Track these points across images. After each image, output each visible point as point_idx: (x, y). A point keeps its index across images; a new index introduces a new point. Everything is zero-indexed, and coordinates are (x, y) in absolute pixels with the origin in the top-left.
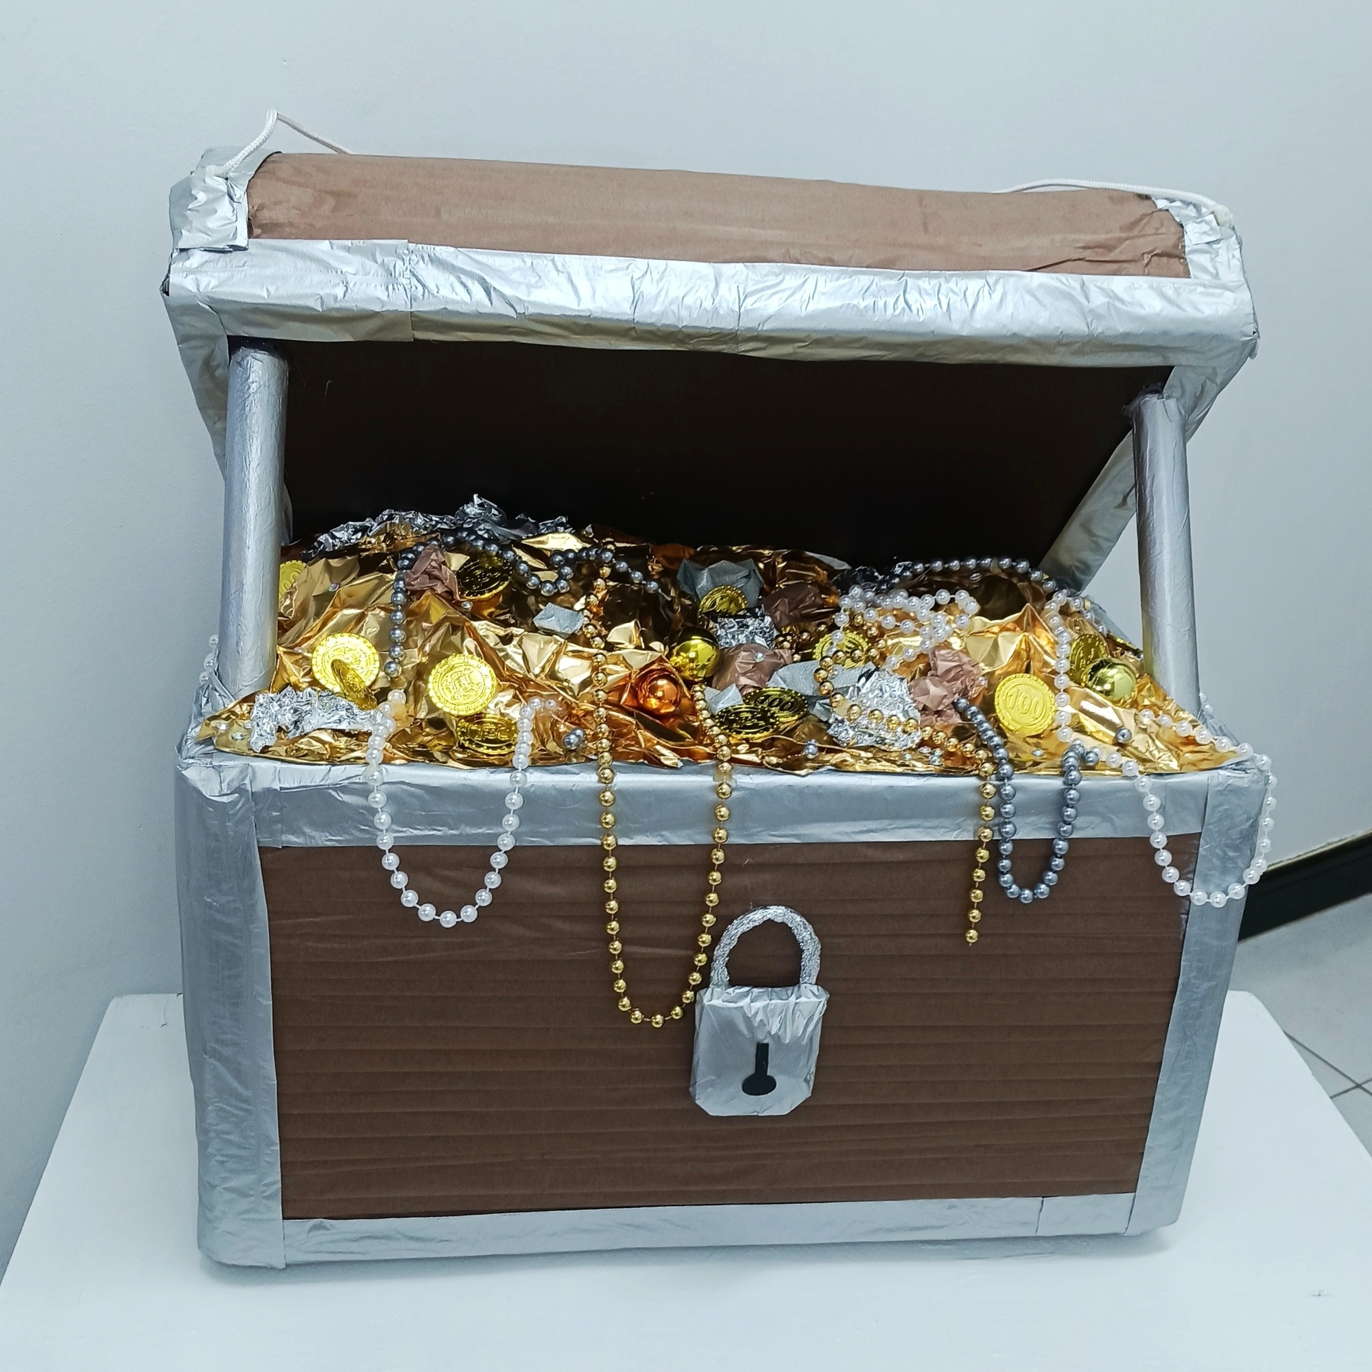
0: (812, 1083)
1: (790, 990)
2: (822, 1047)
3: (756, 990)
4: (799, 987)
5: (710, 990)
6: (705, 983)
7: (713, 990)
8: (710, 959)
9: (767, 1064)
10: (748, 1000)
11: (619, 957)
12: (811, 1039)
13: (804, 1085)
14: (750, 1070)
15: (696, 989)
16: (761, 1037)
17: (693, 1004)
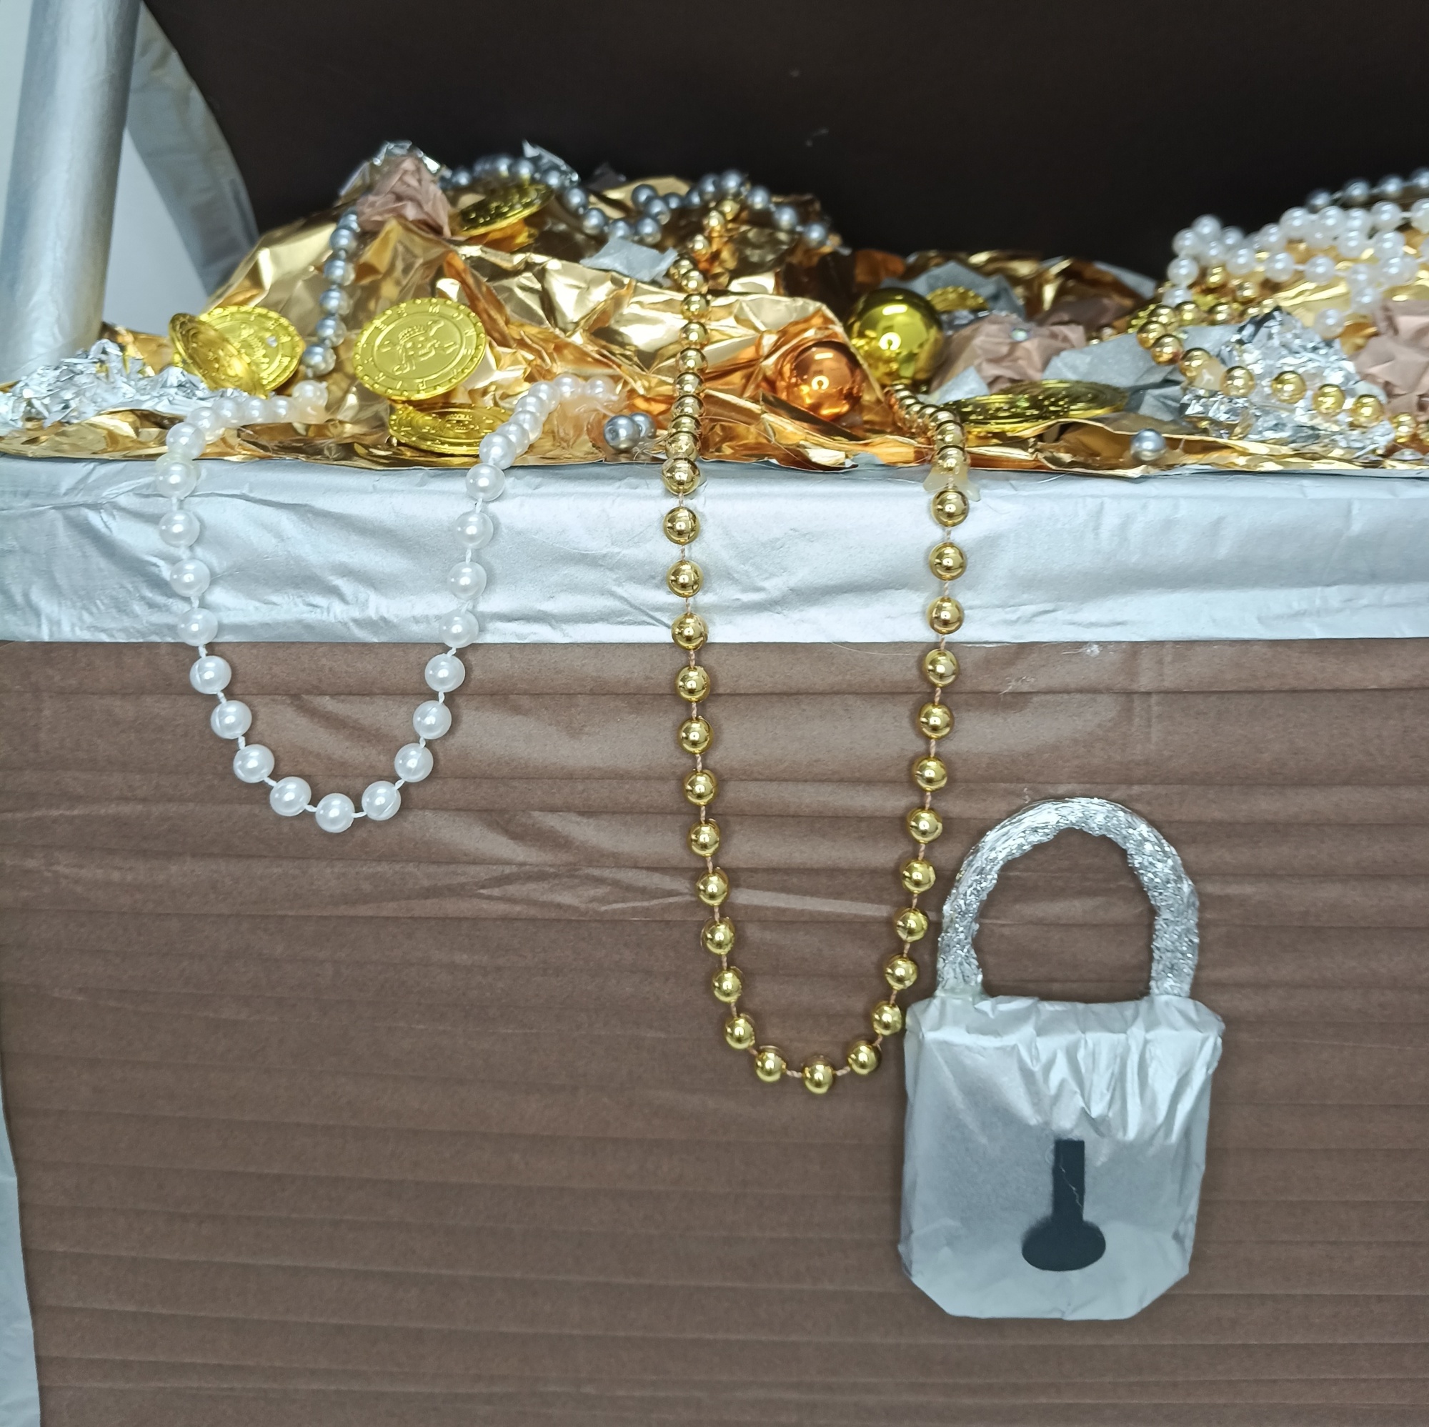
0: (1189, 1244)
1: (1129, 1008)
2: (1213, 1153)
3: (1049, 1008)
4: (1152, 1002)
5: (936, 1002)
6: (926, 987)
7: (943, 1003)
8: (936, 928)
9: (1081, 1191)
10: (1028, 1030)
11: (722, 916)
12: (1187, 1132)
13: (1172, 1246)
14: (1040, 1206)
15: (904, 1002)
16: (1066, 1122)
17: (900, 1035)
